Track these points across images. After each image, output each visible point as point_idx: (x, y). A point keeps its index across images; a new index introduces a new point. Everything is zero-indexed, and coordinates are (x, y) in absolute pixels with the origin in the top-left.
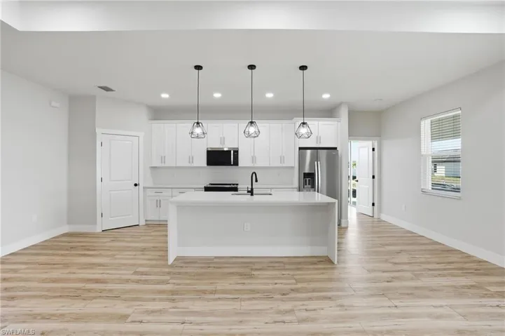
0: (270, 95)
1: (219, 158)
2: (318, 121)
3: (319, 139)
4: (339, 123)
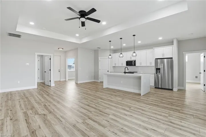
0: (139, 42)
1: (130, 63)
2: (163, 47)
3: (163, 55)
4: (173, 47)
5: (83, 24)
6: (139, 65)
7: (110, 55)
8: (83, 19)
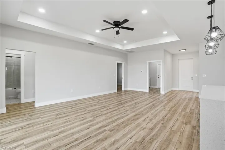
5: (118, 33)
8: (117, 29)
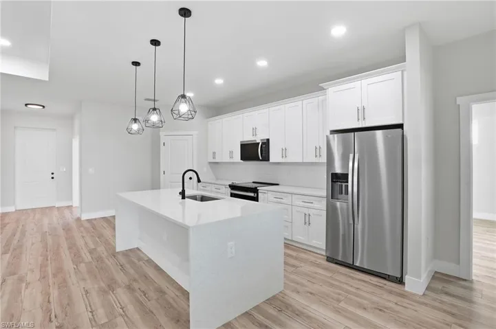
2: (361, 79)
3: (361, 112)
4: (405, 73)
6: (280, 160)
7: (135, 120)
